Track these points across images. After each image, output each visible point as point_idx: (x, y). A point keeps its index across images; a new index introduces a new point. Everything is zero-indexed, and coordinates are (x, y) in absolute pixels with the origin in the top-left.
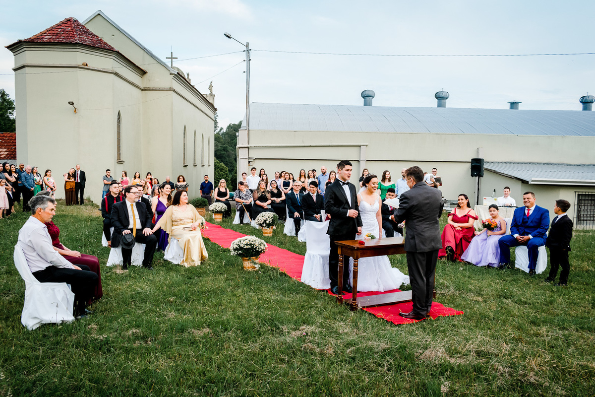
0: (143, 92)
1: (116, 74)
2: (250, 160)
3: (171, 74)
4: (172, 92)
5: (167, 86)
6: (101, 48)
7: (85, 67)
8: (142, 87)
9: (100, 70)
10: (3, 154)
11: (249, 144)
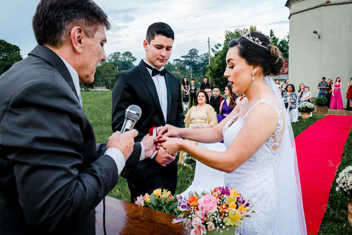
7: (328, 4)
9: (339, 3)
10: (286, 71)
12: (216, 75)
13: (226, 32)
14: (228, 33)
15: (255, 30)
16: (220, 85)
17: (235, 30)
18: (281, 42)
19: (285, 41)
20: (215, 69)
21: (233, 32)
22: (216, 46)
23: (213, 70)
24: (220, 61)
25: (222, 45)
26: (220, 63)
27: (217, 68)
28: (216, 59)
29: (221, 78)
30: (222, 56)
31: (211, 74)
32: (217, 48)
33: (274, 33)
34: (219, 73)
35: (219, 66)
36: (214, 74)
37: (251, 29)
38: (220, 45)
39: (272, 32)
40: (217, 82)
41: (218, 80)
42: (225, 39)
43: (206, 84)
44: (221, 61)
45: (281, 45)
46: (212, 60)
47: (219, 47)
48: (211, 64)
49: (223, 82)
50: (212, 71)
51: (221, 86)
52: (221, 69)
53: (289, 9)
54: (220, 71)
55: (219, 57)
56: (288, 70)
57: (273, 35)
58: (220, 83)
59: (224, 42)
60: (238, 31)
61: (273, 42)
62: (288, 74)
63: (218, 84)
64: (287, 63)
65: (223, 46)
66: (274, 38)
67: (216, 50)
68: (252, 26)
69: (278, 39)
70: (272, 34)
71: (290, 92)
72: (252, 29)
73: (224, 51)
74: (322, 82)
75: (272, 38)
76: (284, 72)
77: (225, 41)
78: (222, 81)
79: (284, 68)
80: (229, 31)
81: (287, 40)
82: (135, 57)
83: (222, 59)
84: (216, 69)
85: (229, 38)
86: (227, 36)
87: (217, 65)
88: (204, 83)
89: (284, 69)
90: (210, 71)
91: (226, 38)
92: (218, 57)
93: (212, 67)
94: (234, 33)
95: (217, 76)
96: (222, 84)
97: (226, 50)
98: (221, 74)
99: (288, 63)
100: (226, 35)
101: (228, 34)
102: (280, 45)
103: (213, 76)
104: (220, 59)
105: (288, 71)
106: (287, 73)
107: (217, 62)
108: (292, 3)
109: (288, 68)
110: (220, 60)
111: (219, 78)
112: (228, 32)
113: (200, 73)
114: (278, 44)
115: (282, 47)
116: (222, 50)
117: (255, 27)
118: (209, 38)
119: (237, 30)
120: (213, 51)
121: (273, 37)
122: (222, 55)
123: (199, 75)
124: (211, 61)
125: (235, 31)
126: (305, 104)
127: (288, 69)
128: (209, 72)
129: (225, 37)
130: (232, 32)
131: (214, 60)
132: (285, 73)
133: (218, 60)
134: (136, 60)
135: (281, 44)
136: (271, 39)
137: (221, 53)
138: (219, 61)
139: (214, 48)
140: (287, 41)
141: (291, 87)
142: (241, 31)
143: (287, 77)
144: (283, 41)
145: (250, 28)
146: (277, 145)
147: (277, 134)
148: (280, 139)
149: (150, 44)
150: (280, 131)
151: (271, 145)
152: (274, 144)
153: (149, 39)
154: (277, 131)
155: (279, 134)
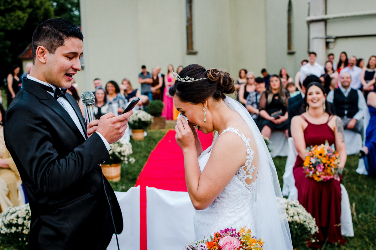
2: (328, 40)
11: (326, 14)
71: (112, 94)
141: (111, 85)
146: (251, 177)
147: (248, 165)
148: (253, 171)
149: (54, 54)
150: (251, 161)
151: (243, 178)
152: (247, 176)
153: (49, 45)
154: (247, 161)
155: (250, 165)
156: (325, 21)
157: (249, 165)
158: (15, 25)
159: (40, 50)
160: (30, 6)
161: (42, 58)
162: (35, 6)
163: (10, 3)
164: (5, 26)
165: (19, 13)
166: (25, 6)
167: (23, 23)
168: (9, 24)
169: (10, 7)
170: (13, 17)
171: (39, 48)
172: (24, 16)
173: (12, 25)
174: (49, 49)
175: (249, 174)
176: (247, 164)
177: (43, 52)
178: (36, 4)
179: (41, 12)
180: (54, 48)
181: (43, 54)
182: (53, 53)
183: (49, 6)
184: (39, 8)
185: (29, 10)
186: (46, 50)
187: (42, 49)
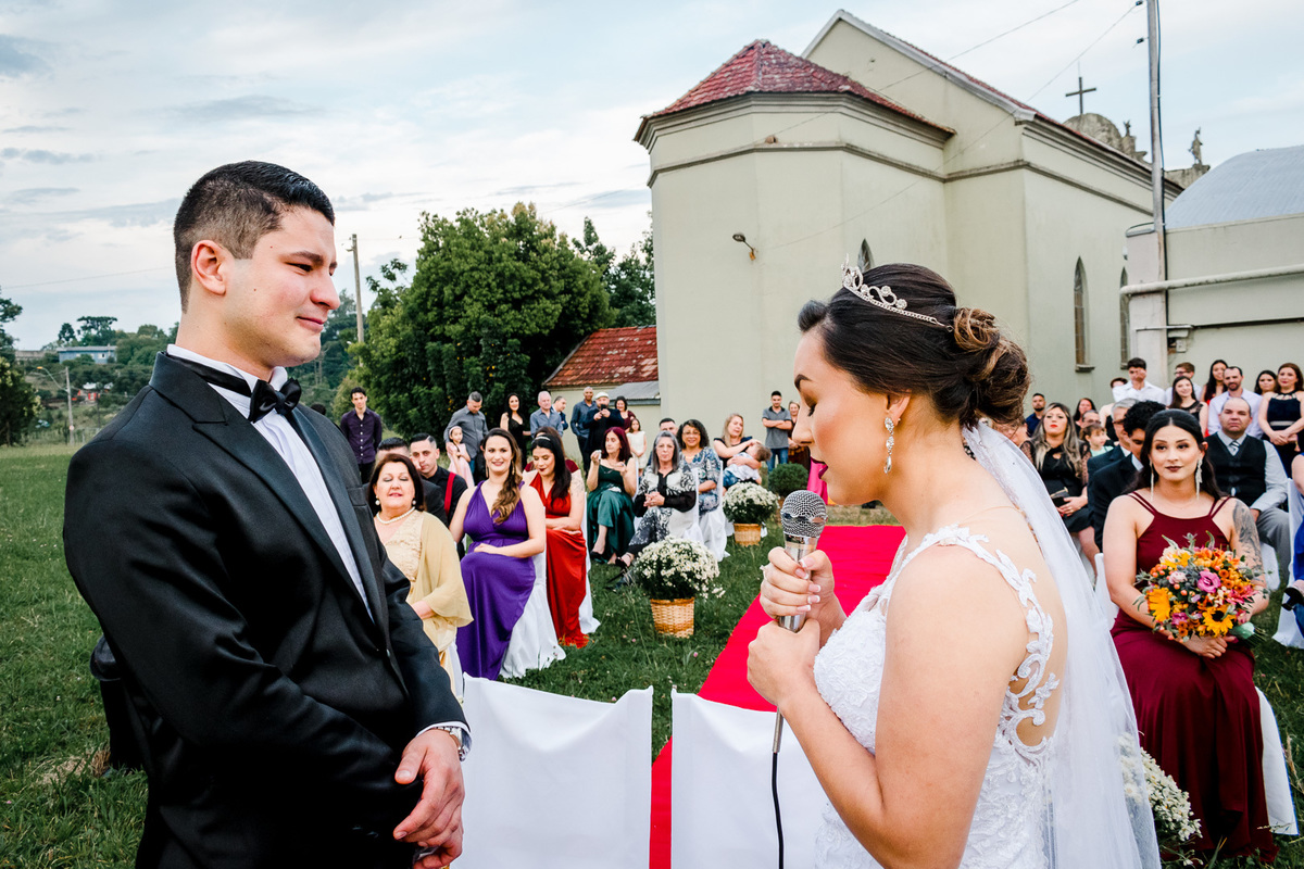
0: (949, 184)
1: (850, 149)
2: (1172, 335)
3: (1018, 123)
4: (1025, 172)
5: (1010, 158)
6: (808, 92)
7: (772, 146)
8: (942, 173)
9: (806, 145)
10: (648, 369)
11: (1166, 279)
12: (388, 382)
13: (423, 219)
14: (430, 221)
15: (533, 217)
16: (408, 422)
17: (458, 213)
18: (623, 266)
19: (637, 262)
20: (384, 357)
21: (452, 219)
22: (384, 269)
23: (377, 362)
24: (403, 329)
25: (408, 268)
26: (404, 336)
27: (391, 356)
28: (386, 321)
29: (411, 396)
30: (410, 308)
31: (367, 378)
32: (392, 277)
33: (597, 230)
34: (403, 375)
35: (399, 348)
36: (383, 379)
37: (518, 213)
38: (400, 266)
39: (589, 228)
40: (396, 411)
41: (398, 404)
42: (422, 245)
43: (361, 417)
44: (409, 330)
45: (623, 276)
46: (371, 322)
47: (396, 272)
48: (367, 339)
49: (419, 410)
50: (371, 367)
51: (412, 427)
52: (410, 358)
53: (647, 151)
54: (406, 367)
55: (399, 311)
56: (654, 367)
57: (596, 239)
58: (406, 416)
59: (417, 255)
60: (471, 218)
61: (599, 263)
62: (657, 379)
63: (397, 417)
64: (649, 342)
65: (412, 271)
66: (600, 250)
67: (385, 284)
68: (519, 204)
69: (611, 256)
70: (593, 234)
71: (692, 448)
72: (522, 214)
73: (417, 291)
74: (771, 409)
75: (590, 248)
76: (643, 372)
77: (421, 252)
78: (415, 405)
79: (642, 359)
80: (436, 216)
81: (642, 257)
82: (14, 302)
83: (411, 322)
84: (387, 360)
85: (437, 243)
86: (429, 233)
87: (393, 342)
88: (356, 415)
89: (643, 364)
90: (361, 365)
91: (425, 239)
92: (394, 312)
93: (373, 352)
94: (457, 225)
95: (395, 386)
96: (416, 418)
97: (428, 288)
98: (409, 380)
99: (655, 339)
100: (423, 231)
101: (432, 225)
102: (618, 276)
103: (378, 384)
104: (404, 320)
105: (656, 370)
106: (654, 377)
107: (394, 332)
108: (657, 134)
109: (655, 356)
110: (404, 323)
111: (399, 394)
112: (430, 217)
113: (312, 371)
114: (612, 271)
115: (628, 285)
116: (409, 286)
117: (532, 207)
118: (355, 236)
119: (465, 214)
120: (375, 287)
121: (595, 245)
122: (411, 304)
123: (311, 380)
124: (365, 326)
125: (457, 217)
126: (744, 491)
127: (655, 363)
128: (359, 369)
129: (421, 235)
130: (445, 221)
131: (377, 321)
132: (645, 375)
133: (397, 324)
134: (17, 313)
135: (623, 273)
136: (587, 253)
137: (408, 298)
138: (399, 328)
139: (379, 277)
140: (643, 262)
141: (692, 429)
142: (481, 217)
143: (656, 392)
144: (631, 261)
145: (515, 208)
146: (1039, 719)
147: (1031, 674)
148: (1048, 696)
149: (251, 257)
150: (1043, 659)
151: (1009, 718)
152: (1021, 715)
153: (233, 233)
154: (1028, 661)
155: (1041, 675)
156: (1165, 293)
157: (1035, 675)
158: (537, 325)
159: (204, 254)
160: (567, 291)
161: (213, 277)
162: (575, 290)
163: (529, 287)
164: (521, 328)
165: (546, 303)
166: (556, 291)
167: (552, 322)
168: (528, 325)
169: (530, 292)
170: (535, 311)
171: (202, 246)
172: (555, 308)
173: (533, 325)
174: (234, 243)
175: (1033, 706)
176: (1029, 671)
177: (214, 260)
178: (575, 286)
179: (585, 301)
180: (248, 238)
181: (213, 267)
182: (248, 256)
183: (600, 289)
184: (581, 294)
185: (565, 298)
186: (224, 253)
187: (211, 251)
